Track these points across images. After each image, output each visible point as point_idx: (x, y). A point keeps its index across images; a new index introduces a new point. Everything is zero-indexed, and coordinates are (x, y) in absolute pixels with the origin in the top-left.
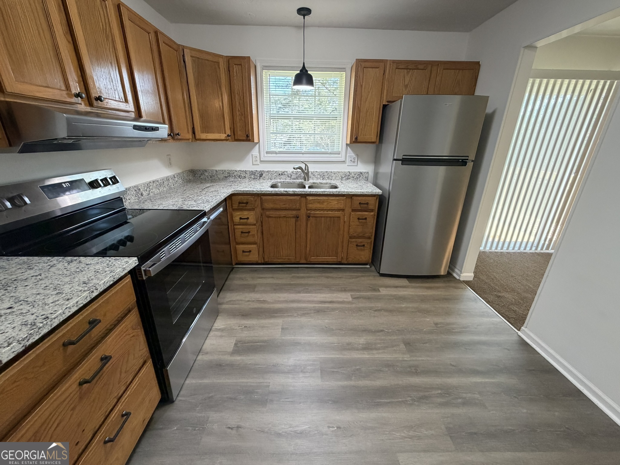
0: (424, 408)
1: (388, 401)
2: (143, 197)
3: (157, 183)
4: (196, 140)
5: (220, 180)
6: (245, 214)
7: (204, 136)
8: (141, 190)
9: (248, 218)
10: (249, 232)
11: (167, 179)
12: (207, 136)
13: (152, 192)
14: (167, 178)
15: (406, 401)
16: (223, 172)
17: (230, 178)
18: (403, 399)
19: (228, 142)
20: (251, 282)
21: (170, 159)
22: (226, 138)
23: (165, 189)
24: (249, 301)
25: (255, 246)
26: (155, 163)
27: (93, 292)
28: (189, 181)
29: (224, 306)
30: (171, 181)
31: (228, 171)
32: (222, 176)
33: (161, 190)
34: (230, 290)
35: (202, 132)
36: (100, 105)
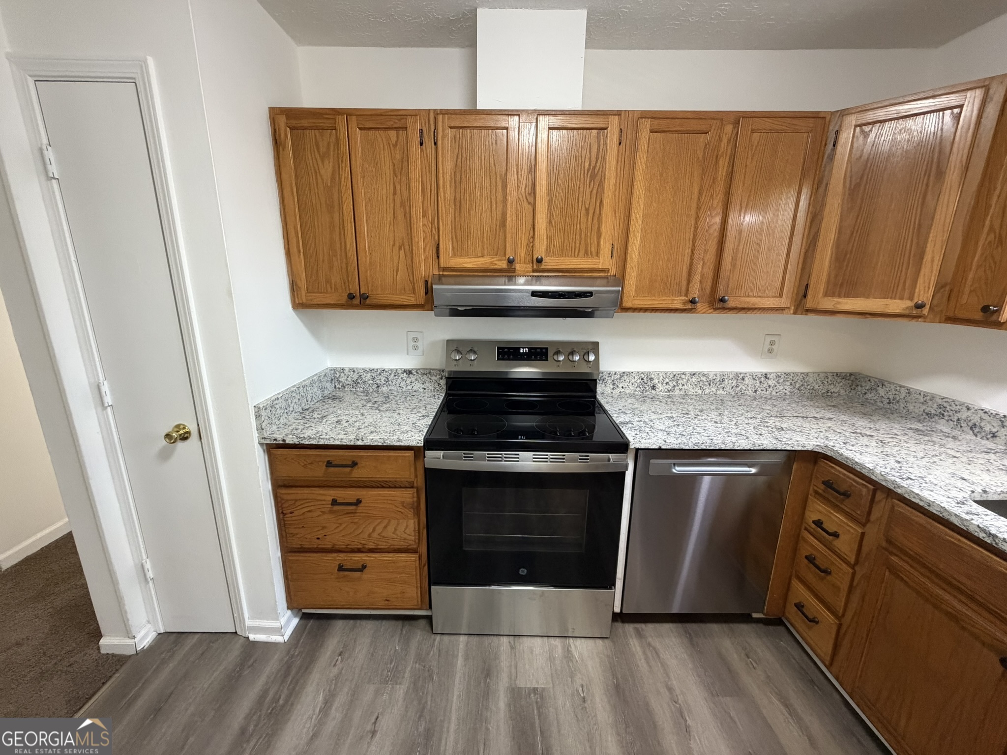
2: (653, 392)
3: (704, 379)
4: (808, 311)
5: (907, 416)
6: (835, 520)
7: (829, 303)
8: (656, 381)
9: (836, 535)
10: (826, 572)
11: (739, 377)
12: (838, 303)
13: (681, 390)
14: (737, 375)
16: (927, 398)
17: (943, 421)
19: (914, 323)
20: (751, 682)
21: (772, 343)
22: (907, 312)
23: (721, 392)
24: (670, 689)
25: (831, 618)
26: (725, 344)
28: (827, 395)
30: (747, 381)
31: (940, 402)
33: (707, 391)
34: (691, 640)
35: (826, 295)
36: (543, 266)
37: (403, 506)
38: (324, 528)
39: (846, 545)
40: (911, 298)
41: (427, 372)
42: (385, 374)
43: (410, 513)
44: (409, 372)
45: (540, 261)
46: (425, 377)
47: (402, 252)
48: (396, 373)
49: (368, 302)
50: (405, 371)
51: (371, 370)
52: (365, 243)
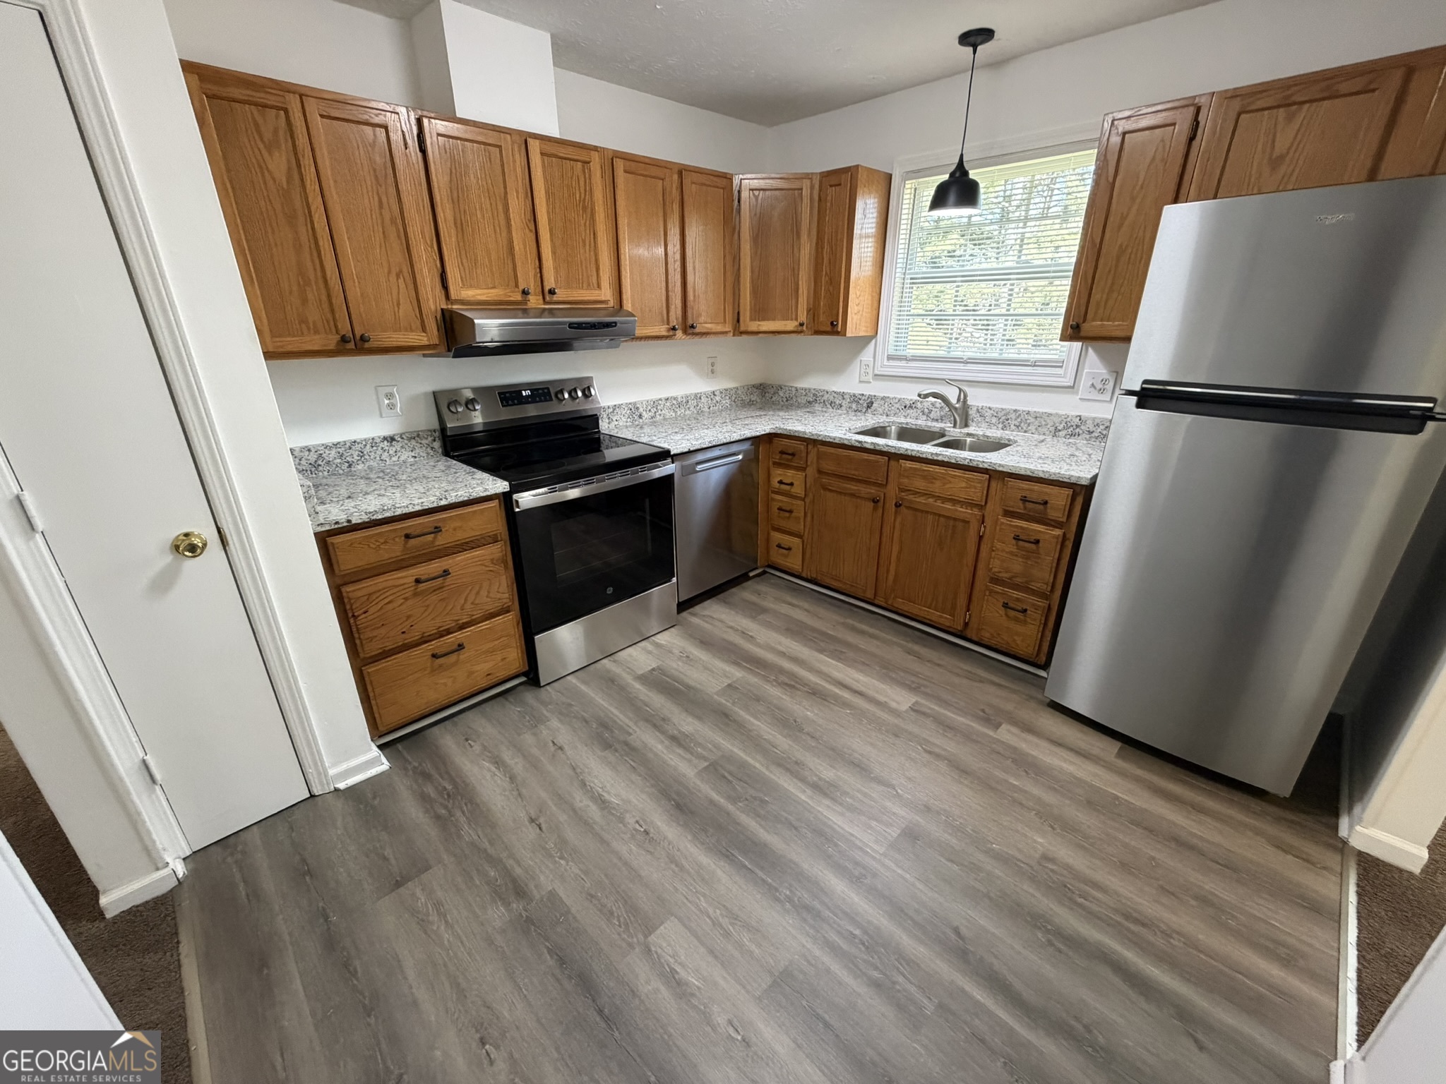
0: (790, 921)
1: (749, 866)
2: (641, 420)
3: (675, 402)
4: (742, 333)
5: (799, 407)
6: (789, 475)
7: (754, 326)
8: (641, 410)
9: (792, 484)
10: (791, 512)
11: (698, 397)
12: (759, 325)
13: (660, 415)
14: (696, 395)
15: (777, 890)
16: (807, 390)
17: (817, 405)
18: (774, 884)
19: (800, 337)
20: (769, 604)
21: (713, 365)
22: (796, 329)
23: (688, 412)
24: (731, 627)
25: (797, 540)
26: (682, 370)
27: (441, 499)
28: (750, 404)
29: (695, 620)
30: (703, 400)
31: (813, 392)
32: (803, 400)
33: (679, 413)
34: (725, 602)
35: (752, 319)
36: (555, 298)
37: (493, 563)
38: (409, 617)
39: (798, 490)
40: (796, 319)
41: (415, 436)
42: (358, 447)
43: (501, 569)
44: (391, 439)
45: (552, 292)
46: (413, 442)
47: (401, 281)
48: (373, 443)
49: (367, 345)
50: (385, 439)
51: (336, 445)
52: (351, 267)
